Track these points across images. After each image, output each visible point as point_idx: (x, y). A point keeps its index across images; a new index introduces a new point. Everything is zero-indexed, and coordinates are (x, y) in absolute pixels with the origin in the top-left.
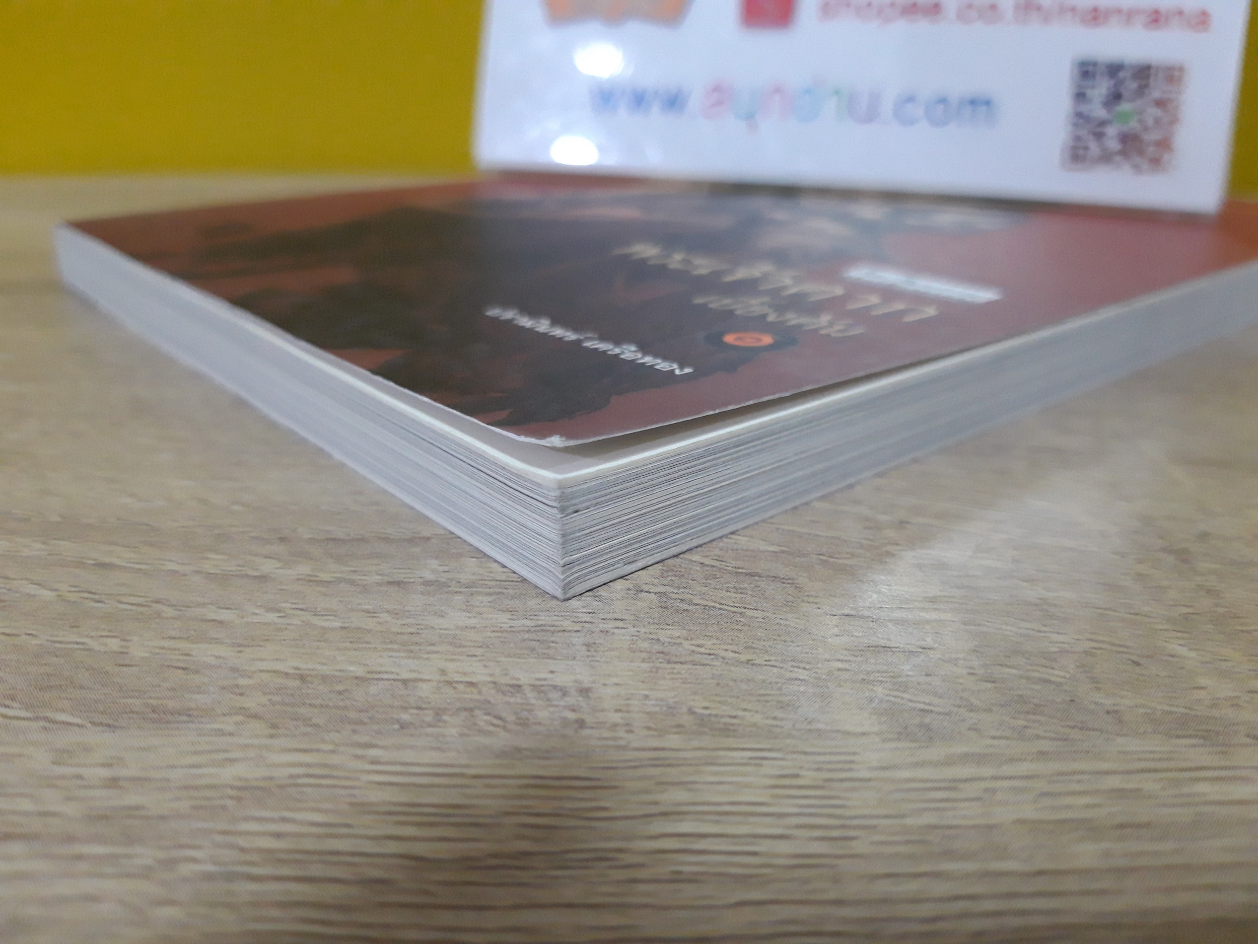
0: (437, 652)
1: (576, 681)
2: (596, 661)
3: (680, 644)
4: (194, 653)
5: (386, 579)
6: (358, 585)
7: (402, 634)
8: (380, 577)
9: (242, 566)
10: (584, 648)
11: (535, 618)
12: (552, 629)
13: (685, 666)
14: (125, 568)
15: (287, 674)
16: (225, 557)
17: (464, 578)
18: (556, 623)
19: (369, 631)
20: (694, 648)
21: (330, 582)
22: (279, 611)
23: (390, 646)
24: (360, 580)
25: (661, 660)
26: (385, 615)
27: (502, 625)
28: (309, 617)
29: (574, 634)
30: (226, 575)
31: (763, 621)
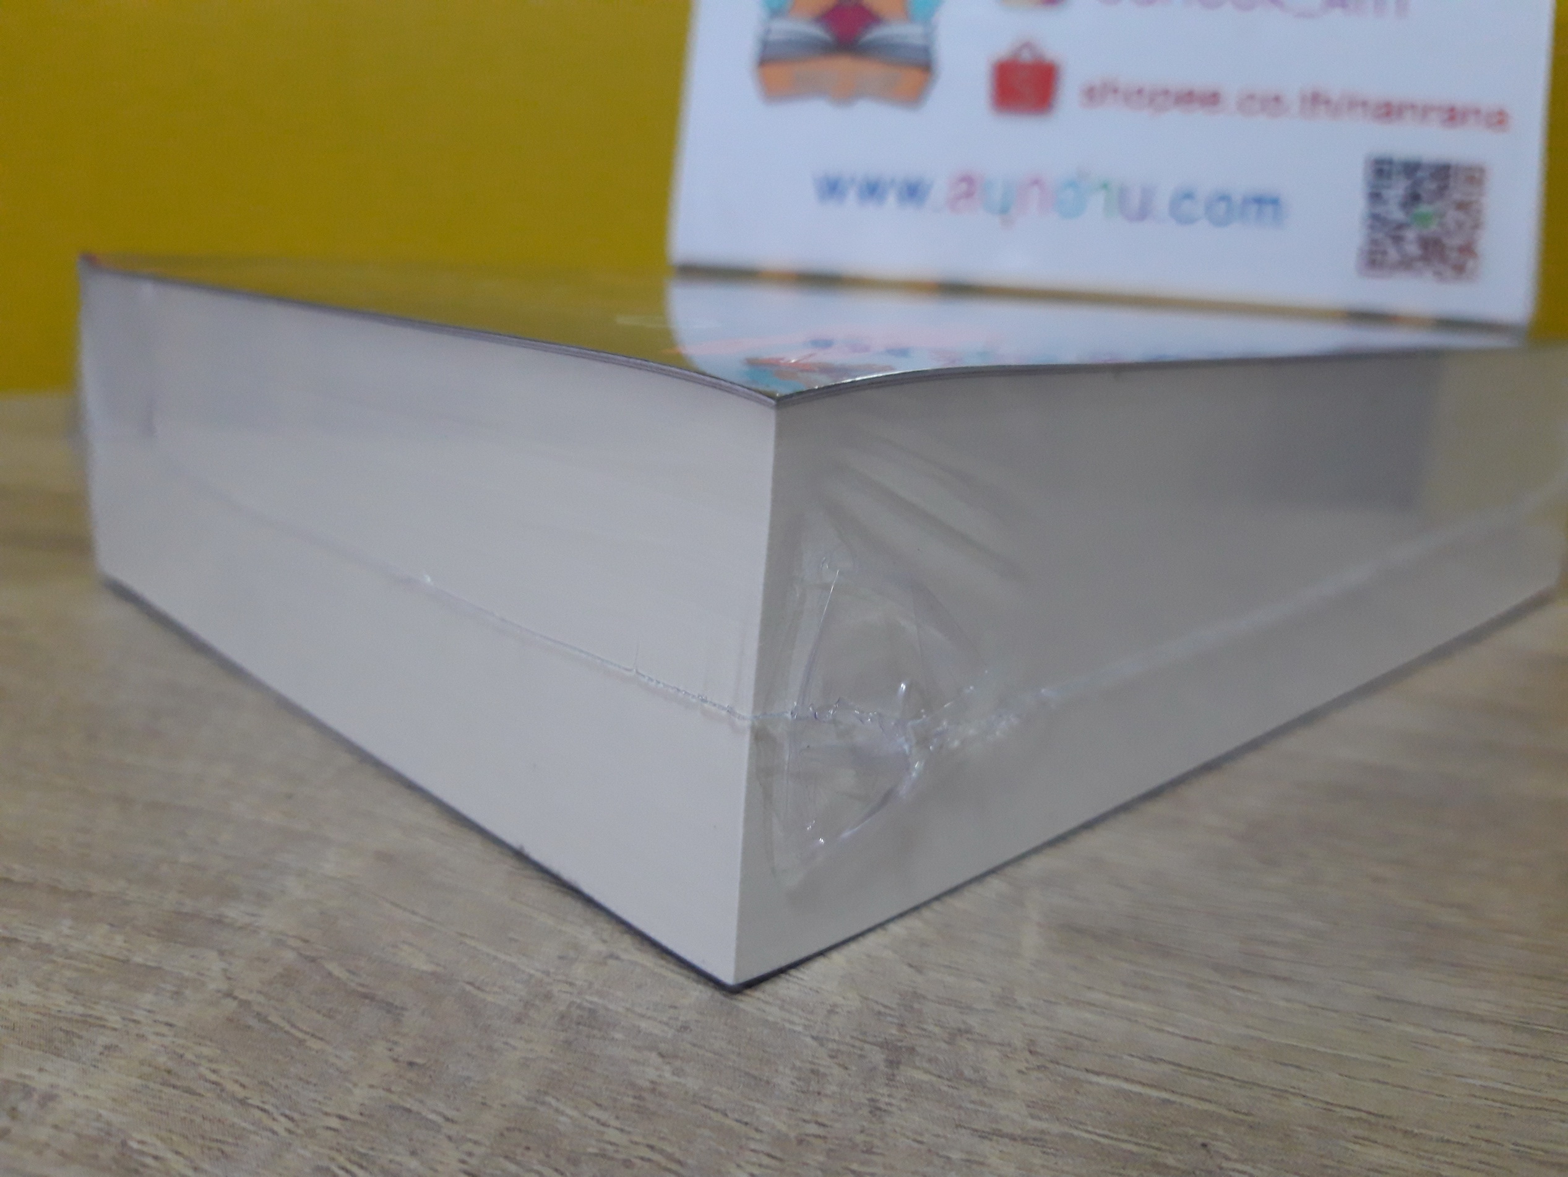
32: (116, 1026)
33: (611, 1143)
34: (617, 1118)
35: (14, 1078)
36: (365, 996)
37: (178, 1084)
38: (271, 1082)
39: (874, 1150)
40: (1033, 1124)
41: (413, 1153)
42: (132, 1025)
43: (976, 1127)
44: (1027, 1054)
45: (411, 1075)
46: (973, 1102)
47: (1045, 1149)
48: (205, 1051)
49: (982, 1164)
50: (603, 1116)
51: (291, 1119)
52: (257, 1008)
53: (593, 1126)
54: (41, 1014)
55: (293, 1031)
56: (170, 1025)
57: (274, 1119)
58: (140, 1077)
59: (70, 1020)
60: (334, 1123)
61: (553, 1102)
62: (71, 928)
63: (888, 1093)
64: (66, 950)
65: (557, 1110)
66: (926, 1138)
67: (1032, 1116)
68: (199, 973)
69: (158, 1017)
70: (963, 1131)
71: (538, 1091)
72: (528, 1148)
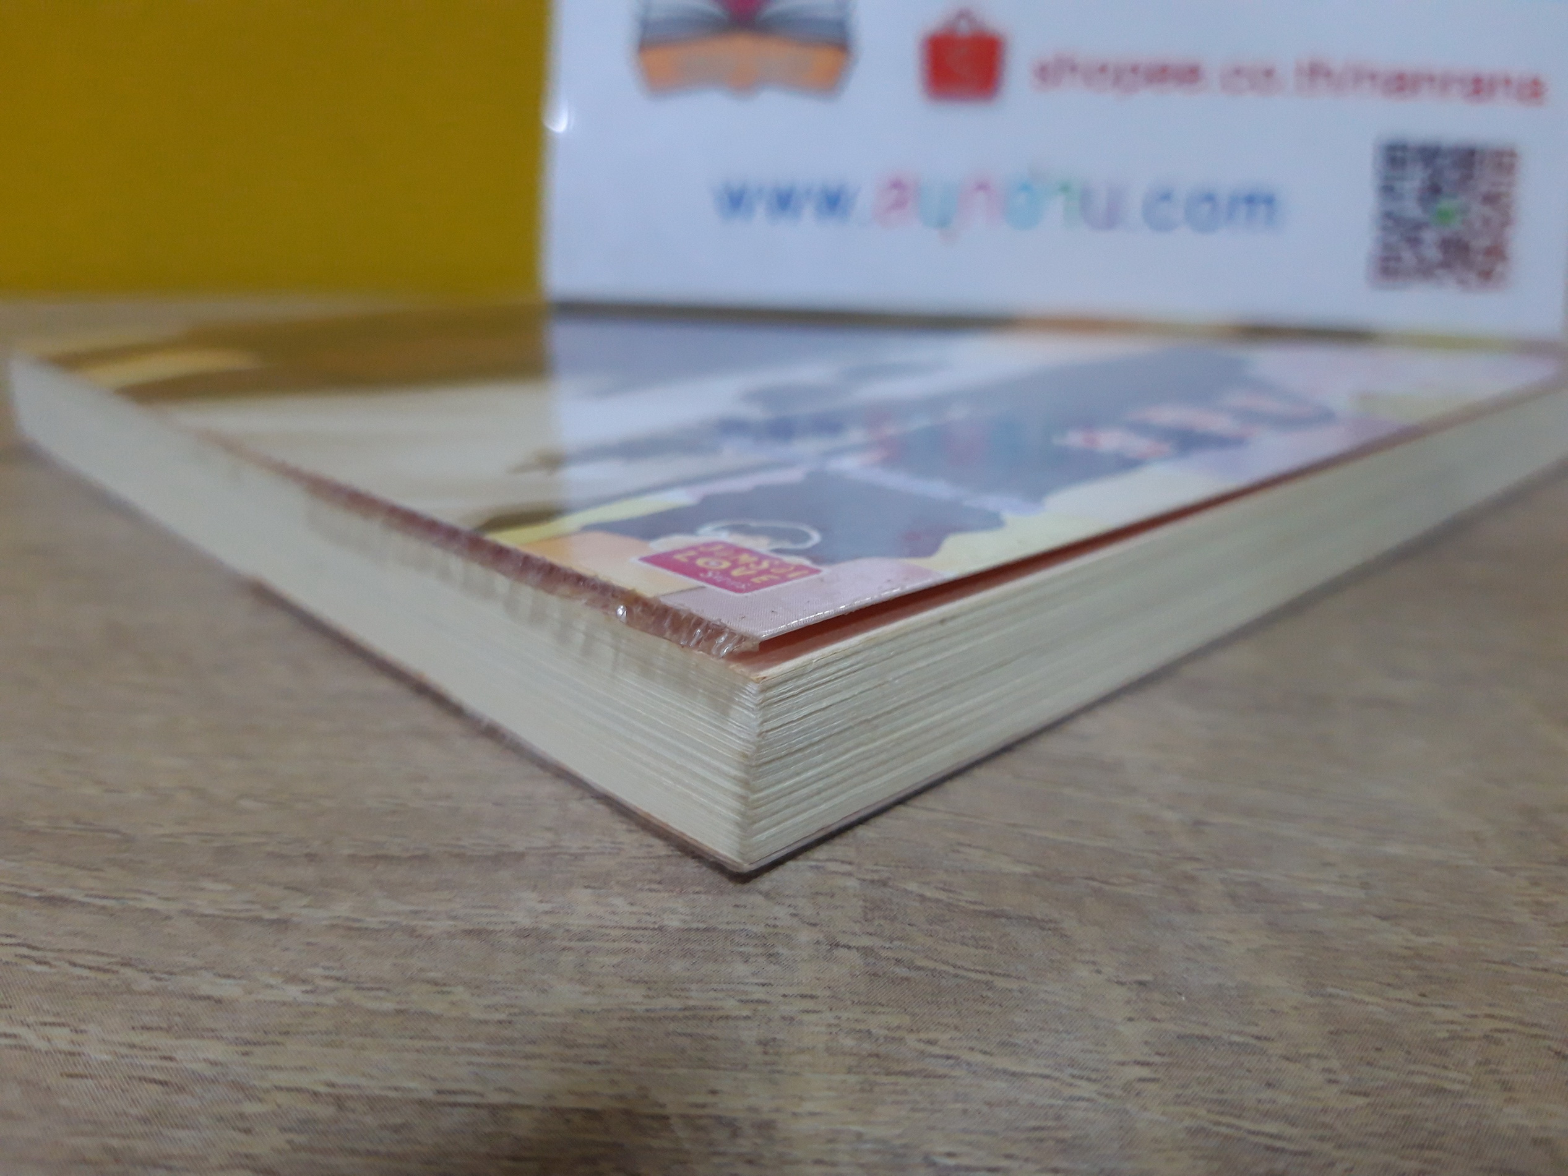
0: (540, 1056)
1: (752, 1109)
2: (778, 1072)
3: (901, 1040)
4: (179, 1055)
5: (461, 925)
6: (420, 936)
7: (486, 1022)
8: (451, 923)
9: (253, 902)
10: (759, 1049)
11: (683, 994)
12: (709, 1014)
13: (912, 1080)
14: (82, 904)
15: (316, 1094)
16: (229, 887)
17: (577, 922)
18: (714, 1004)
19: (438, 1018)
20: (922, 1046)
21: (378, 931)
22: (304, 981)
23: (469, 1045)
24: (424, 927)
25: (876, 1070)
26: (461, 989)
27: (633, 1007)
28: (347, 993)
29: (742, 1024)
30: (227, 918)
31: (1020, 995)
32: (745, 1013)
33: (1452, 1022)
34: (1423, 994)
35: (693, 1112)
36: (994, 915)
37: (908, 1068)
38: (1012, 1040)
41: (1269, 1085)
42: (761, 1008)
45: (1157, 996)
50: (1407, 995)
51: (1089, 1079)
52: (884, 954)
53: (1410, 1008)
54: (628, 1019)
55: (963, 973)
56: (812, 997)
57: (1071, 1085)
58: (849, 1073)
59: (674, 1019)
60: (1145, 1072)
61: (1338, 991)
62: (541, 902)
64: (568, 931)
65: (1354, 1000)
68: (767, 925)
69: (782, 991)
71: (1311, 984)
72: (1378, 1049)
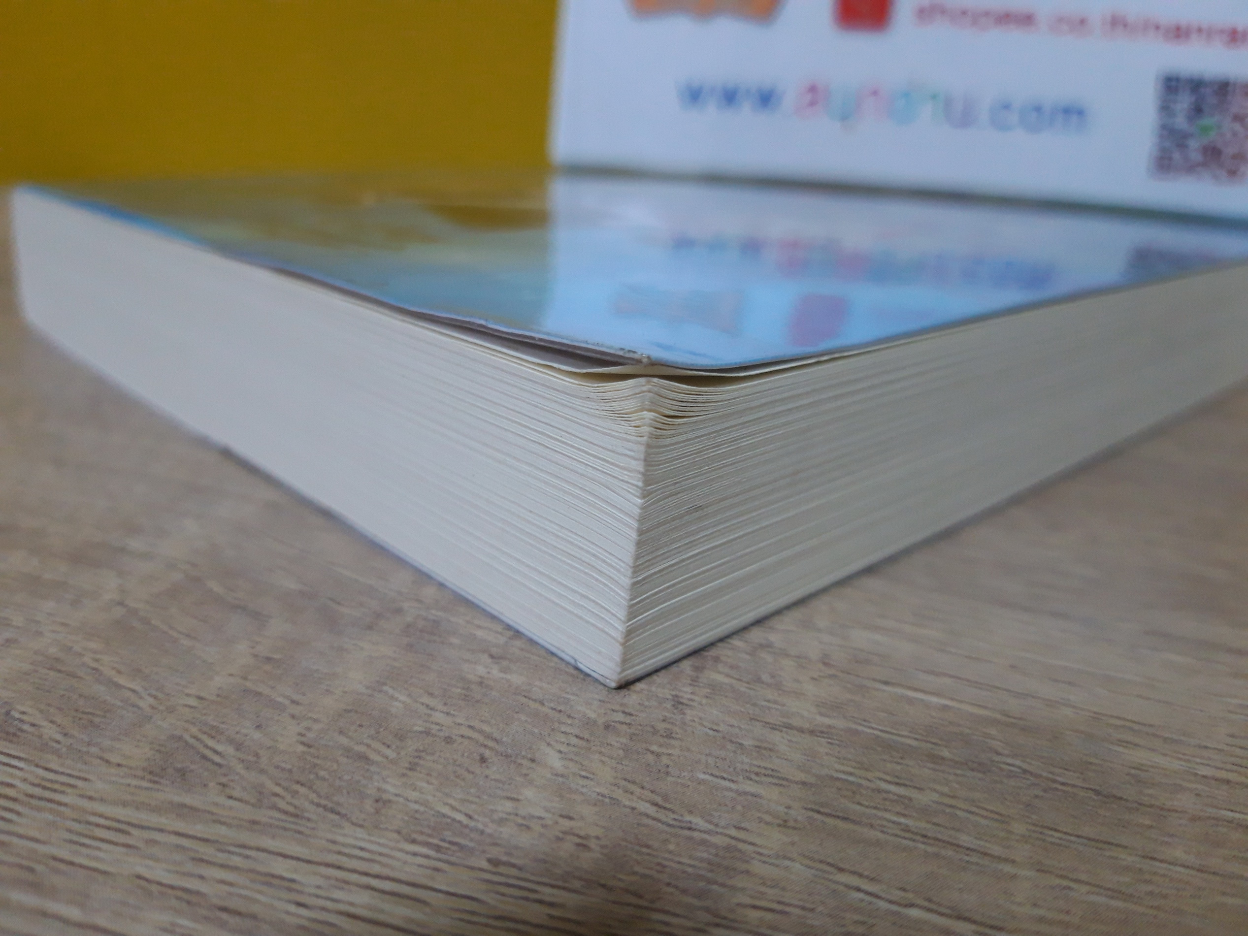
34: (445, 704)
39: (673, 735)
40: (820, 719)
43: (768, 721)
44: (821, 666)
45: (268, 667)
46: (769, 701)
47: (829, 740)
48: (93, 645)
49: (771, 750)
50: (432, 702)
52: (143, 614)
53: (423, 709)
55: (171, 632)
56: (66, 625)
57: (141, 698)
63: (691, 692)
66: (722, 728)
67: (821, 714)
68: (98, 587)
70: (758, 723)
71: (378, 682)
